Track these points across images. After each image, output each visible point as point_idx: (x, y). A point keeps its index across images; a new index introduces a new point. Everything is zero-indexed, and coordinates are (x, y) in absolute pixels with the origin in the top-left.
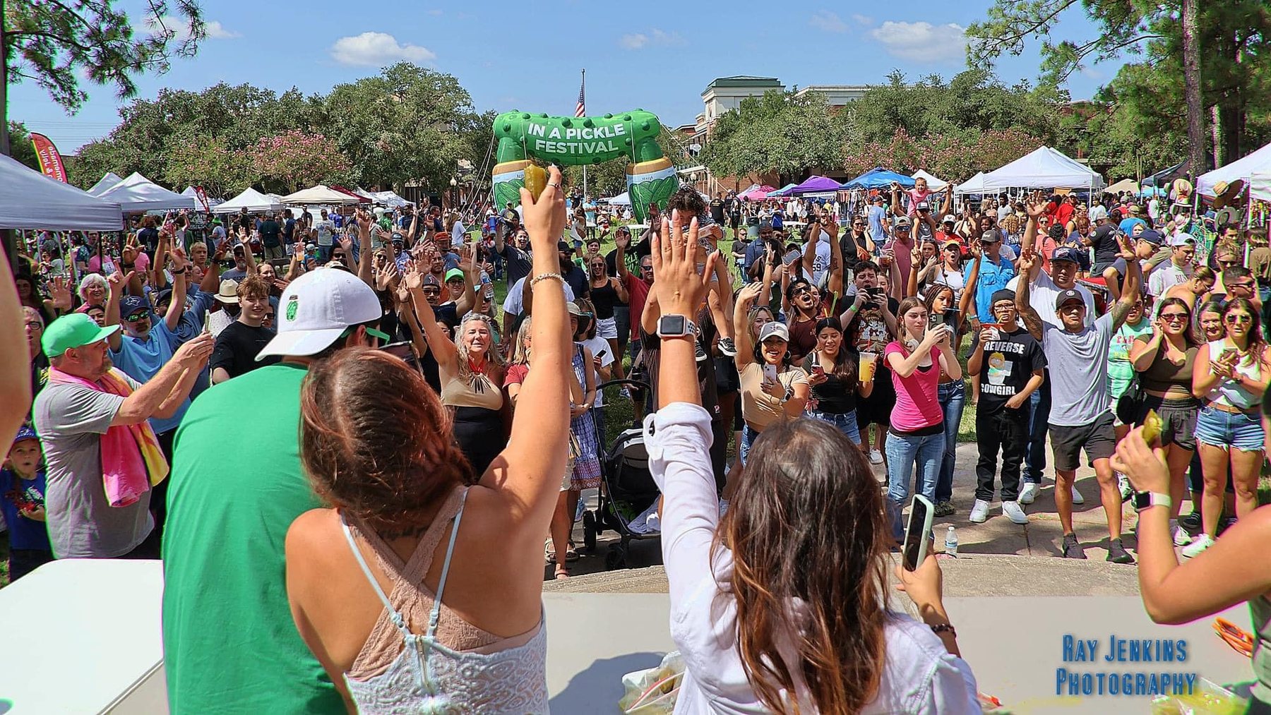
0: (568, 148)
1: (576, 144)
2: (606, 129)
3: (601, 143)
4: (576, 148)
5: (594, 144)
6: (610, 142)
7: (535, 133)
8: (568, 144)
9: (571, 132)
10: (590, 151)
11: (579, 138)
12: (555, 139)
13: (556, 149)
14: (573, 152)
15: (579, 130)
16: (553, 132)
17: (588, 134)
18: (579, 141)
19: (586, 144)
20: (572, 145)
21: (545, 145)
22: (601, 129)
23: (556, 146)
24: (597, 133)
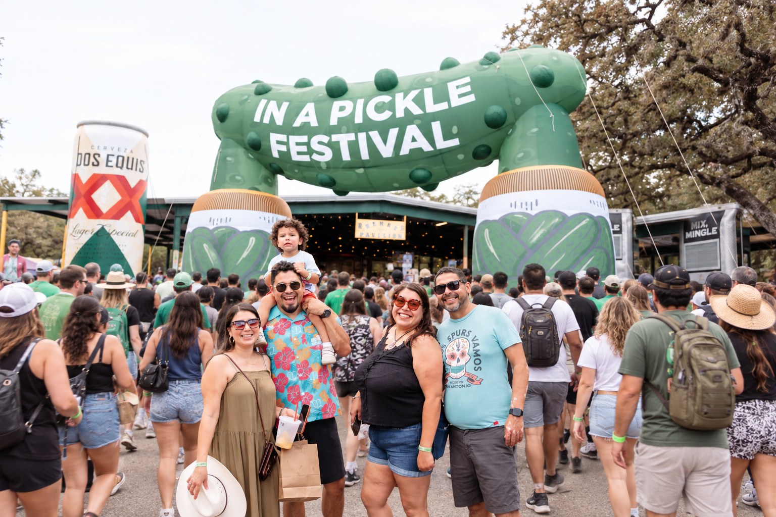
0: (335, 147)
1: (352, 137)
2: (428, 93)
3: (412, 130)
4: (354, 147)
5: (393, 133)
6: (436, 127)
7: (266, 120)
8: (335, 138)
9: (342, 109)
10: (387, 151)
11: (359, 119)
12: (305, 129)
13: (310, 152)
14: (346, 156)
15: (361, 102)
16: (304, 112)
17: (379, 109)
18: (359, 129)
19: (375, 136)
20: (343, 139)
21: (287, 144)
22: (414, 94)
23: (308, 144)
24: (403, 103)
